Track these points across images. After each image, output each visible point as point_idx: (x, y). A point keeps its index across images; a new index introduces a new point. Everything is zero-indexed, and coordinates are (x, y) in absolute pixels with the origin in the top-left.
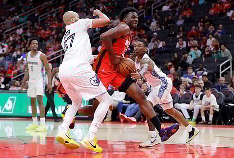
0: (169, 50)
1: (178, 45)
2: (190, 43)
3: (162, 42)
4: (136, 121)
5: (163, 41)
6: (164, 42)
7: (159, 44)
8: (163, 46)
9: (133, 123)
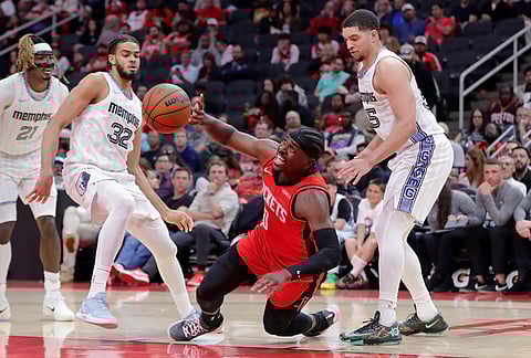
0: (254, 69)
1: (275, 58)
2: (318, 49)
3: (230, 47)
4: (147, 280)
5: (234, 45)
6: (238, 48)
7: (221, 52)
8: (236, 59)
9: (141, 285)
